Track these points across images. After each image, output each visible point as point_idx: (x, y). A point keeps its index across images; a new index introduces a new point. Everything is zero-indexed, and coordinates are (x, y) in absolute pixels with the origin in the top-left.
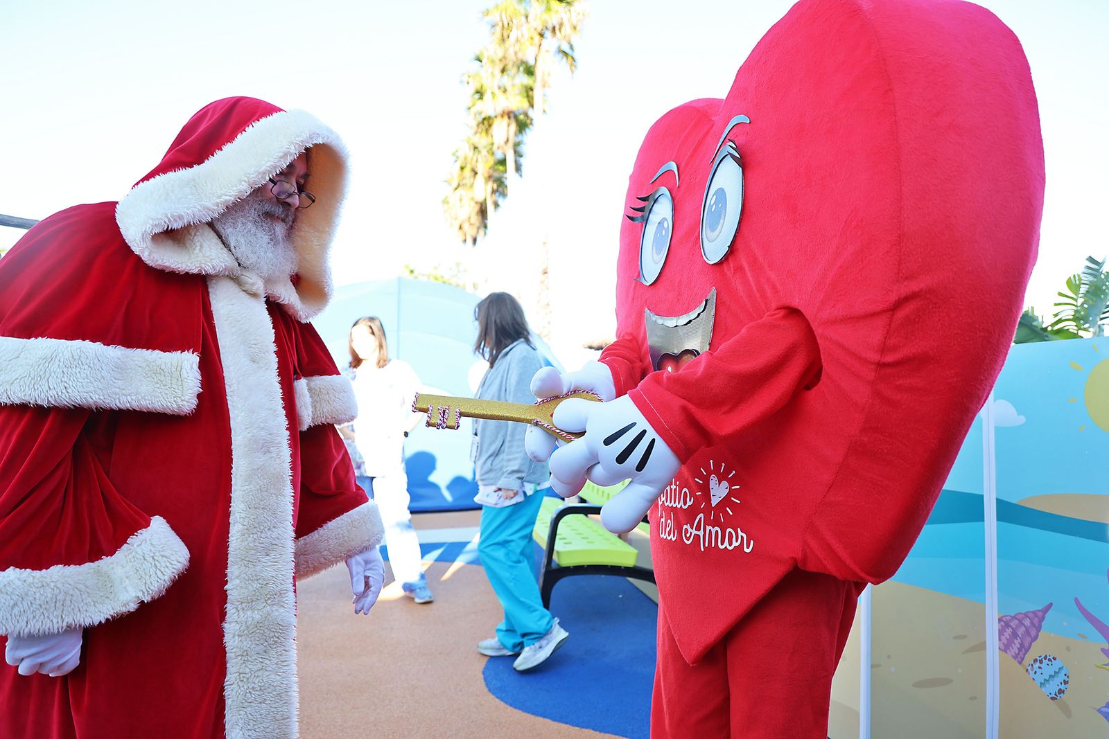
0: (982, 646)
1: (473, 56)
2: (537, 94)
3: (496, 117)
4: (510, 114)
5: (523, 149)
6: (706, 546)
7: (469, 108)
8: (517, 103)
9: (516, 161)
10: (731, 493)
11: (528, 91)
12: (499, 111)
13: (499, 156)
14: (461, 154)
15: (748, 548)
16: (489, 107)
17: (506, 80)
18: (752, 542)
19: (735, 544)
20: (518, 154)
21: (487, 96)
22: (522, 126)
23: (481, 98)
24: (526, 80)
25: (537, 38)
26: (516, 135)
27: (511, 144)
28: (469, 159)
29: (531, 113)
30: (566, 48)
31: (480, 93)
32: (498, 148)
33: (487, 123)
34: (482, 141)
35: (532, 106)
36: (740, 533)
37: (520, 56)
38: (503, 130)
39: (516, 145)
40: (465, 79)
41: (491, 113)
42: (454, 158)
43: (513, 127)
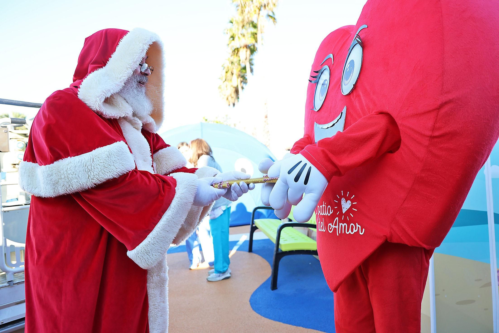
0: (489, 284)
1: (229, 21)
2: (259, 36)
3: (241, 47)
4: (247, 47)
5: (254, 62)
6: (340, 233)
7: (228, 45)
8: (250, 41)
9: (250, 68)
10: (352, 206)
11: (254, 35)
12: (242, 45)
13: (243, 65)
14: (226, 66)
15: (362, 232)
16: (236, 44)
17: (244, 31)
18: (364, 229)
19: (355, 231)
20: (251, 64)
21: (236, 38)
22: (253, 51)
23: (233, 40)
24: (254, 30)
25: (257, 10)
26: (250, 56)
27: (248, 60)
28: (230, 68)
29: (256, 46)
30: (271, 14)
31: (233, 37)
32: (243, 62)
33: (236, 51)
34: (235, 59)
35: (256, 42)
36: (357, 225)
37: (250, 19)
38: (244, 54)
39: (251, 60)
40: (226, 31)
41: (238, 46)
42: (223, 68)
43: (249, 52)
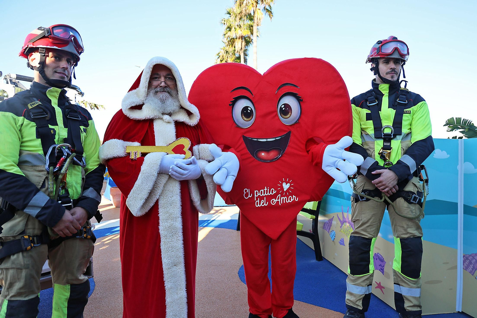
0: (456, 267)
1: (226, 12)
2: (255, 28)
3: (236, 38)
4: (242, 37)
5: (248, 53)
6: (282, 203)
7: (225, 35)
8: (246, 32)
11: (251, 27)
12: (238, 36)
13: (237, 55)
14: (221, 54)
16: (232, 34)
17: (241, 23)
19: (292, 200)
20: (245, 55)
21: (233, 29)
22: (248, 41)
23: (230, 30)
24: (250, 23)
25: (255, 4)
26: (245, 47)
27: (243, 51)
28: (224, 57)
30: (268, 8)
32: (237, 52)
33: (232, 42)
34: (231, 49)
35: (252, 34)
37: (247, 11)
38: (239, 44)
40: (223, 22)
41: (234, 36)
42: (218, 56)
43: (244, 43)
